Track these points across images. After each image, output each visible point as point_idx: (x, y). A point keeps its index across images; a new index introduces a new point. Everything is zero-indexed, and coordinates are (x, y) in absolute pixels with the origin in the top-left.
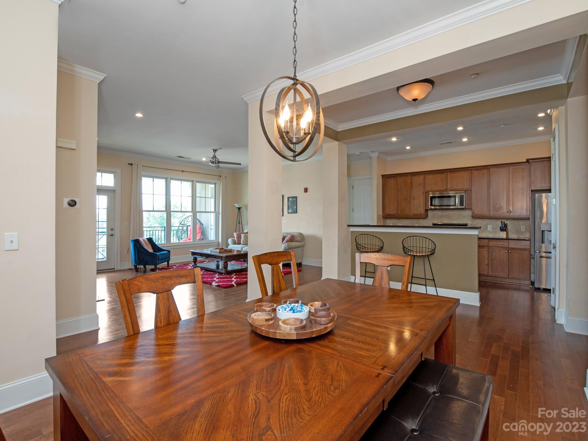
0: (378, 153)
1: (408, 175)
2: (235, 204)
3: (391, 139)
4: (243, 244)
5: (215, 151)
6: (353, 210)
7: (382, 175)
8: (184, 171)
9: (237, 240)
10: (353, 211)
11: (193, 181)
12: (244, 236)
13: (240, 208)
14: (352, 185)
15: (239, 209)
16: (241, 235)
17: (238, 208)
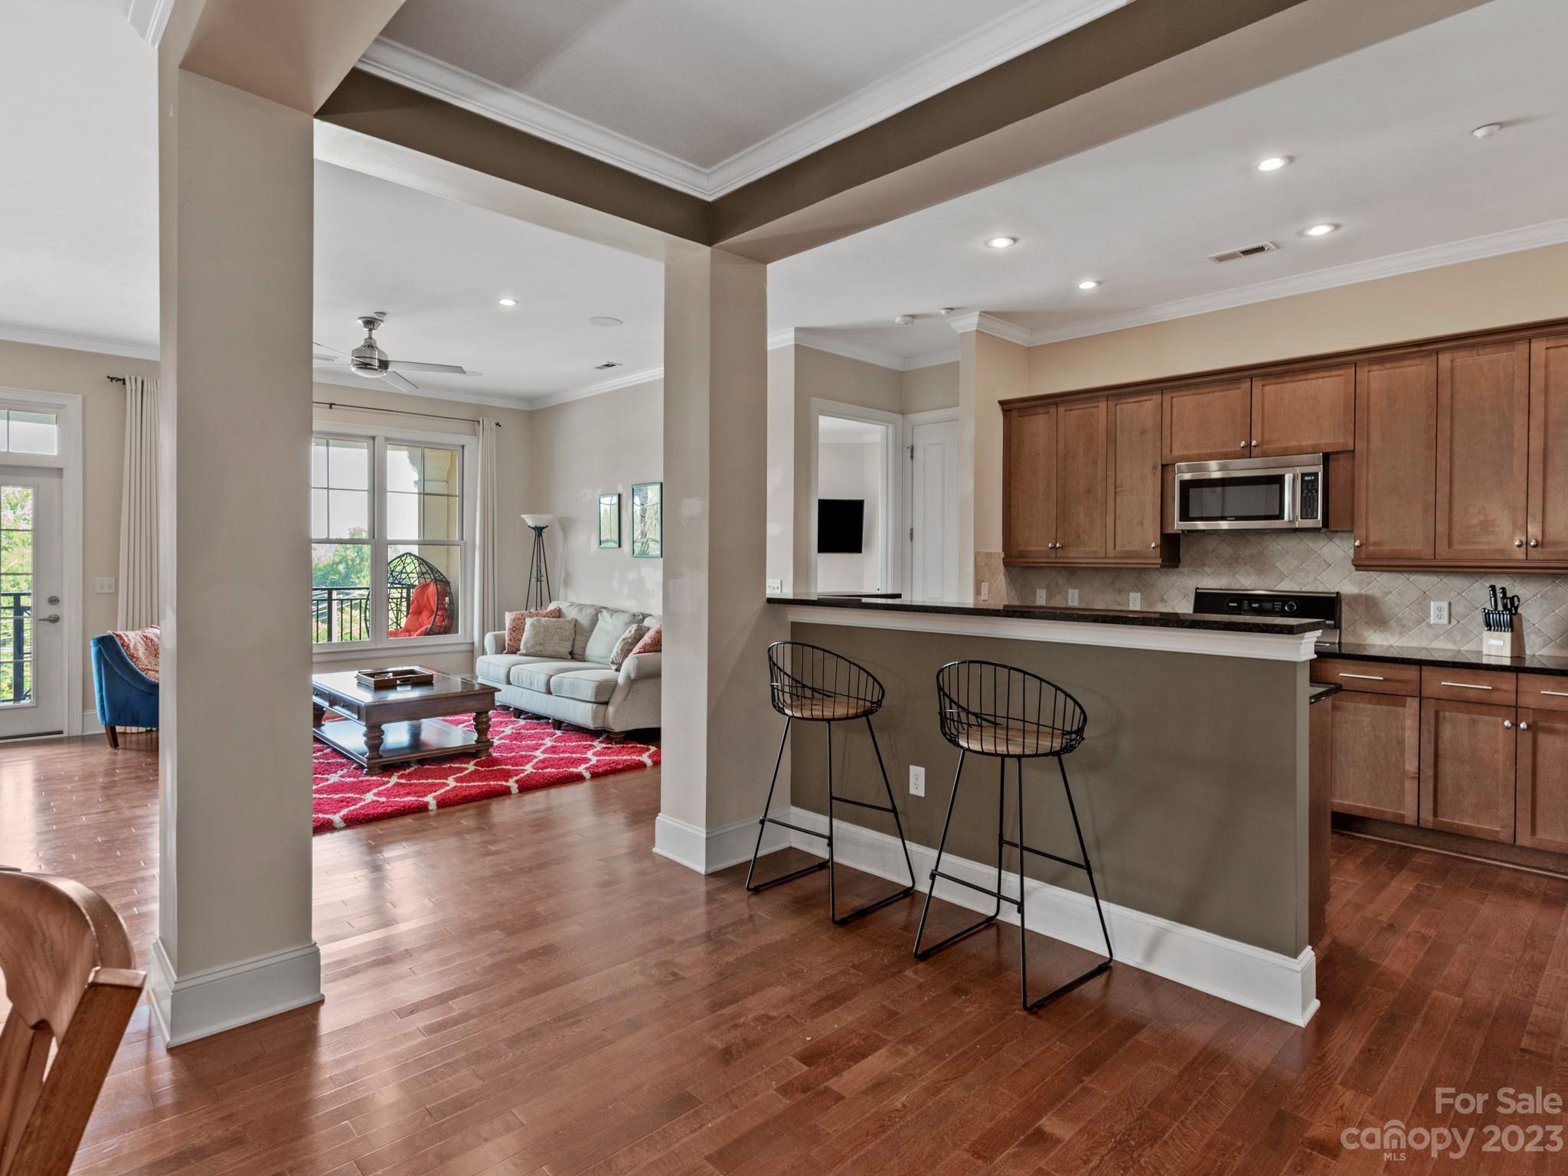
0: (980, 315)
1: (1098, 397)
2: (523, 516)
3: (989, 240)
4: (524, 652)
5: (370, 323)
6: (912, 534)
7: (1001, 403)
8: (334, 404)
9: (510, 640)
10: (912, 538)
11: (374, 438)
12: (532, 625)
13: (543, 528)
14: (910, 444)
15: (539, 531)
16: (524, 619)
17: (533, 528)
